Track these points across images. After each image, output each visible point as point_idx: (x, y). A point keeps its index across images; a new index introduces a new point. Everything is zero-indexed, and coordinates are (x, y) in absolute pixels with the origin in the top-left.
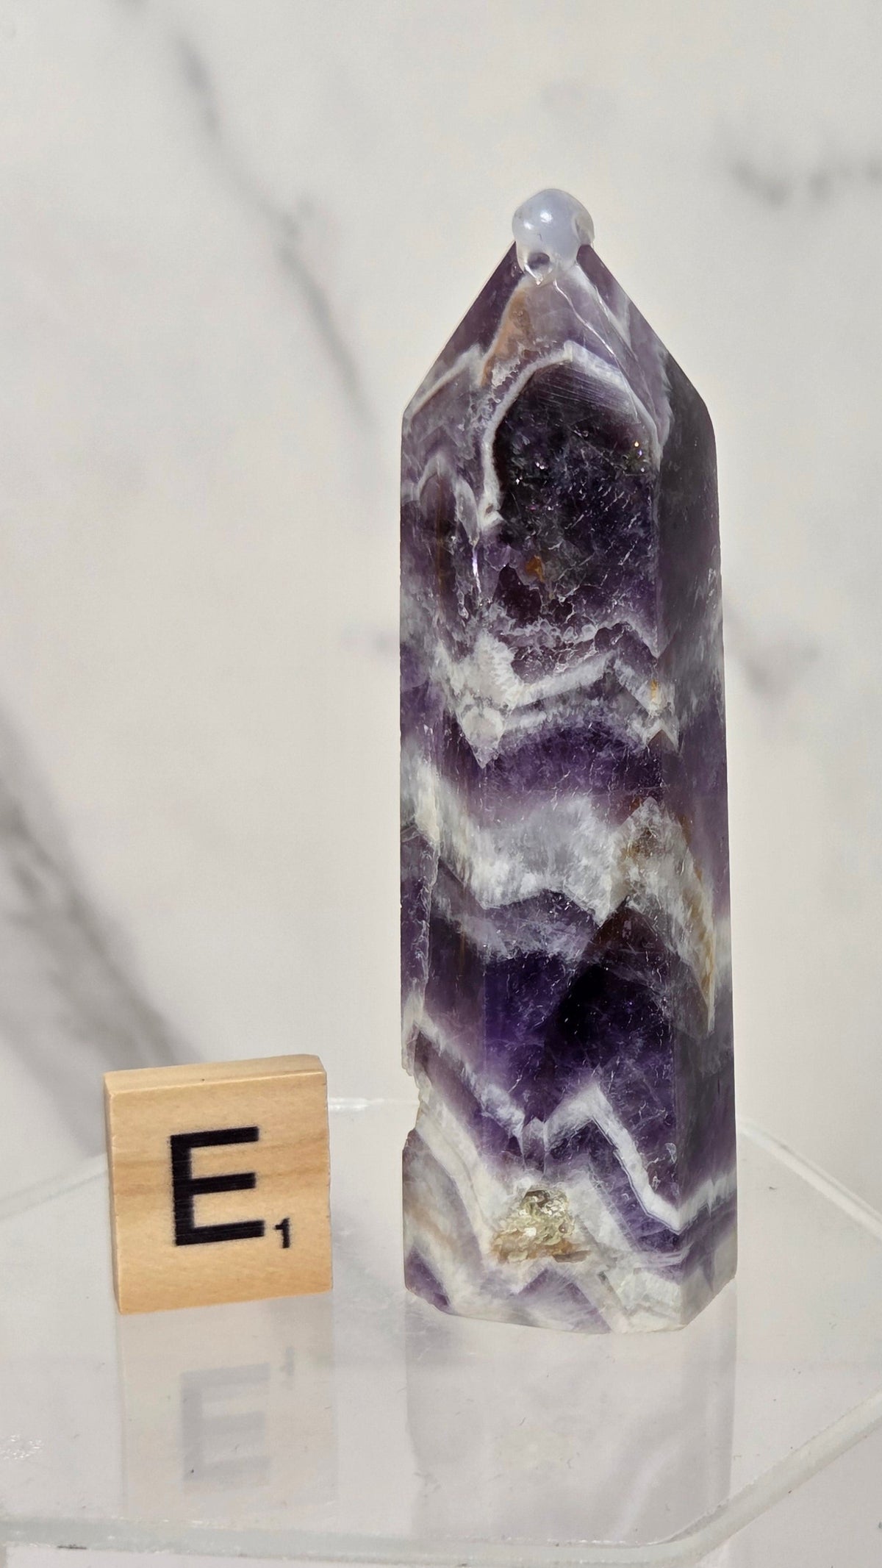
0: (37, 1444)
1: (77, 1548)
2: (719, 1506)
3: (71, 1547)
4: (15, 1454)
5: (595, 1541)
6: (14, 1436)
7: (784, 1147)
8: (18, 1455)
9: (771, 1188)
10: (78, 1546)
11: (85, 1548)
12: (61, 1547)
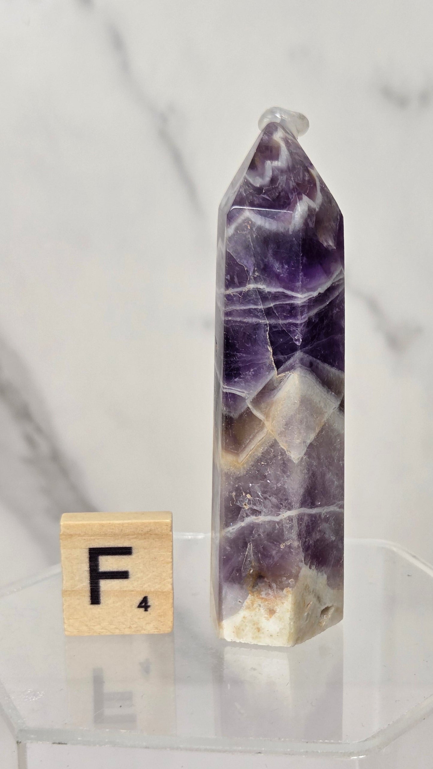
0: (42, 693)
1: (62, 744)
2: (389, 725)
3: (59, 743)
4: (30, 698)
5: (326, 741)
6: (30, 690)
7: (414, 557)
8: (32, 699)
9: (409, 575)
10: (63, 742)
11: (66, 744)
12: (54, 743)
